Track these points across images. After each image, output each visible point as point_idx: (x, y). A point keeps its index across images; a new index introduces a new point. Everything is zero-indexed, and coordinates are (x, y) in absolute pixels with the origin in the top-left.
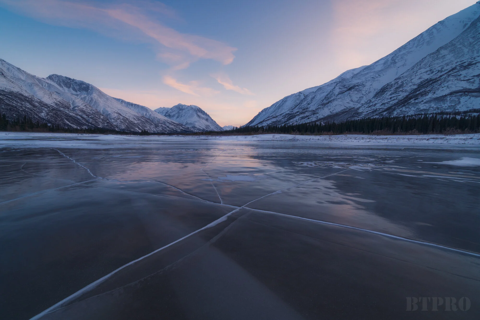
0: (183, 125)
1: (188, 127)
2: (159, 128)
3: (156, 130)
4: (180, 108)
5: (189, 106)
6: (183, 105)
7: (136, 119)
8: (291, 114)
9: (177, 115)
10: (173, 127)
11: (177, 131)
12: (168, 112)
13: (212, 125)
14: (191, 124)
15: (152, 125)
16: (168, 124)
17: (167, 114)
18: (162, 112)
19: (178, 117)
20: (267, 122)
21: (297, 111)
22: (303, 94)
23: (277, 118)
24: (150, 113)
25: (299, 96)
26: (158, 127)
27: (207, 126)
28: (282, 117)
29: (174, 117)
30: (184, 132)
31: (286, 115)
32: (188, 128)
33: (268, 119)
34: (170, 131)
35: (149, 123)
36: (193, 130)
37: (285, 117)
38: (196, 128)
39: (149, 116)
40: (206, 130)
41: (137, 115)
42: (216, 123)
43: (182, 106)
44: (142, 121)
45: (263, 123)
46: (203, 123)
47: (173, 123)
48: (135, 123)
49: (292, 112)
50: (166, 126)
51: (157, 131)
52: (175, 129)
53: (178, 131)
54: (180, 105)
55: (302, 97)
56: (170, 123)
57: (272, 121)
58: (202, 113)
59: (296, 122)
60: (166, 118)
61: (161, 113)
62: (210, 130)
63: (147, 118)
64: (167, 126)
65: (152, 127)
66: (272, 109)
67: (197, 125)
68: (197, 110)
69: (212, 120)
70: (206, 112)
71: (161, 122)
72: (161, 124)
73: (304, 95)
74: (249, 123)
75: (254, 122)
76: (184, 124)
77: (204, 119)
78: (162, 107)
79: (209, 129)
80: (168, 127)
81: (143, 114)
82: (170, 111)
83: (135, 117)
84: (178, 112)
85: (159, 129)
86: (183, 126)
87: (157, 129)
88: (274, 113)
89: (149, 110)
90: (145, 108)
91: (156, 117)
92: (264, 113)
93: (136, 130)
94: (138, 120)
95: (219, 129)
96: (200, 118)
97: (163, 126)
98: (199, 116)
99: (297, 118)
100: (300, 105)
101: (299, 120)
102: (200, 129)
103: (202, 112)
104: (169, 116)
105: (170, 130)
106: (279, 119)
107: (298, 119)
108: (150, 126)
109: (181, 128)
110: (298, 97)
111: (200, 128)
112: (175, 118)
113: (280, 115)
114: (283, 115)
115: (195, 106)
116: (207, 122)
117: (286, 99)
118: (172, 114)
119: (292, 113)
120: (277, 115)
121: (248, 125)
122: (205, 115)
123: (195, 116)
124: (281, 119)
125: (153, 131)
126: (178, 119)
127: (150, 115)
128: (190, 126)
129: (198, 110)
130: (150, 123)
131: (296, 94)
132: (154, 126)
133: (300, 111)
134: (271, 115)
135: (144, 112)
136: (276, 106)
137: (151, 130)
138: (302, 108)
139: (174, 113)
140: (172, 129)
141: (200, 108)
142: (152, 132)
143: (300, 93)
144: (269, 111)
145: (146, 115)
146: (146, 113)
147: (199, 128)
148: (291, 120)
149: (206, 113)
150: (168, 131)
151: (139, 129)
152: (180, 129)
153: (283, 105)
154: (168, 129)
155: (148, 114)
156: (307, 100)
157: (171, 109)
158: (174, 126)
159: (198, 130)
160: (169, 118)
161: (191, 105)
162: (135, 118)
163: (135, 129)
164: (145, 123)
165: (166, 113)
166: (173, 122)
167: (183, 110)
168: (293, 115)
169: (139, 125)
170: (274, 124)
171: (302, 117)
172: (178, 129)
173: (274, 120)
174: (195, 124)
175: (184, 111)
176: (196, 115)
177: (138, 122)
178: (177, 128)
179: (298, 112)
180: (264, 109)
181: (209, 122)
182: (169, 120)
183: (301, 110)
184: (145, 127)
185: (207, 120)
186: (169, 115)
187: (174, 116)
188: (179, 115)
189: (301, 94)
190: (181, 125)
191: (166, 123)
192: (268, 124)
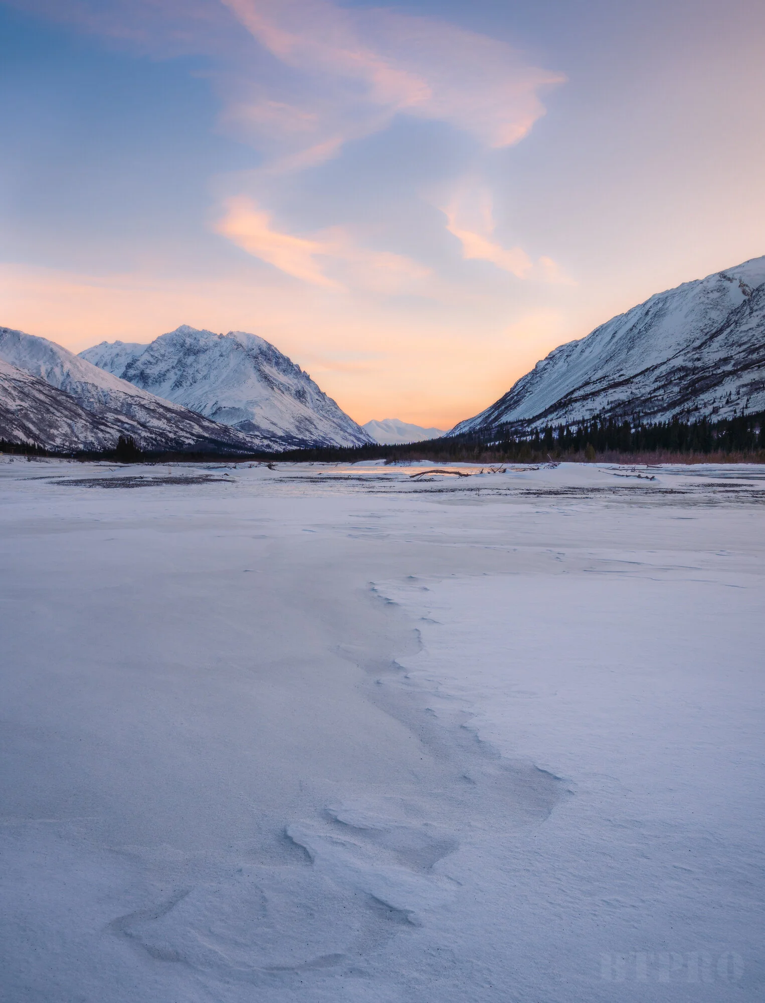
0: (203, 418)
1: (226, 427)
2: (108, 430)
3: (98, 439)
4: (187, 345)
5: (225, 334)
6: (198, 332)
7: (15, 393)
8: (694, 370)
9: (176, 374)
10: (162, 424)
11: (178, 443)
12: (135, 361)
13: (324, 416)
14: (233, 411)
15: (79, 416)
16: (141, 415)
17: (132, 372)
18: (112, 363)
19: (178, 384)
20: (590, 404)
21: (722, 354)
22: (736, 283)
23: (633, 386)
24: (67, 366)
25: (722, 290)
26: (102, 427)
27: (304, 422)
28: (656, 381)
29: (163, 384)
30: (212, 446)
31: (673, 372)
32: (226, 430)
33: (589, 389)
34: (153, 445)
35: (66, 408)
36: (248, 439)
37: (667, 381)
38: (257, 428)
39: (61, 378)
40: (300, 437)
41: (15, 376)
42: (337, 408)
43: (196, 335)
44: (35, 399)
45: (570, 407)
46: (283, 409)
47: (161, 410)
48: (8, 411)
49: (698, 359)
50: (135, 423)
51: (100, 443)
52: (171, 435)
53: (187, 441)
54: (186, 331)
55: (736, 297)
56: (152, 408)
57: (611, 399)
58: (277, 364)
59: (727, 402)
60: (133, 389)
61: (105, 365)
62: (314, 438)
63: (56, 389)
64: (139, 423)
65: (79, 425)
66: (597, 349)
67: (262, 417)
68: (258, 351)
69: (322, 395)
70: (294, 361)
71: (113, 405)
72: (116, 411)
73: (742, 285)
74: (496, 406)
75: (517, 403)
76: (206, 412)
77: (288, 389)
78: (111, 341)
79: (311, 433)
80: (143, 425)
81: (39, 372)
82: (146, 357)
83: (6, 385)
84: (179, 361)
85: (107, 436)
86: (206, 424)
87: (100, 435)
88: (612, 364)
89: (61, 353)
90: (46, 347)
91: (93, 385)
92: (561, 363)
93: (16, 437)
94: (22, 396)
95: (350, 434)
96: (273, 388)
97: (123, 423)
98: (266, 378)
99: (730, 386)
100: (729, 330)
101: (738, 393)
102: (274, 435)
103: (281, 360)
104: (143, 378)
105: (152, 438)
106: (644, 388)
107: (734, 391)
108: (69, 421)
109: (197, 429)
110: (716, 295)
111: (272, 428)
112: (167, 385)
113: (642, 373)
114: (657, 372)
115: (248, 336)
116: (299, 404)
117: (660, 305)
118: (153, 371)
119: (699, 364)
120: (629, 373)
121: (490, 416)
122: (291, 376)
123: (249, 378)
124: (650, 393)
125: (85, 443)
126: (180, 391)
127: (68, 375)
128: (231, 423)
129: (262, 353)
130: (70, 410)
131: (705, 284)
132: (87, 421)
133: (737, 357)
134: (600, 374)
135: (41, 363)
136: (613, 336)
137: (77, 437)
138: (740, 346)
139: (162, 367)
140: (161, 435)
141: (270, 346)
142: (81, 446)
143: (723, 276)
144: (583, 357)
145: (49, 373)
146: (52, 369)
147: (269, 431)
148: (702, 396)
149: (297, 366)
150: (145, 444)
151: (28, 437)
152: (192, 434)
153: (650, 332)
154: (144, 434)
155: (57, 370)
156: (760, 309)
157: (150, 348)
158: (169, 420)
159: (265, 438)
160: (141, 386)
161: (231, 333)
162: (10, 389)
163: (11, 434)
164: (51, 409)
165: (129, 366)
166: (162, 407)
167: (198, 351)
168: (707, 374)
169: (26, 416)
170: (625, 414)
171: (751, 384)
172: (184, 434)
173: (622, 395)
174: (253, 415)
175: (203, 358)
176: (254, 376)
177: (23, 404)
178: (182, 430)
179: (726, 360)
180: (561, 350)
181: (310, 404)
182: (148, 396)
183: (739, 355)
184: (51, 426)
185: (300, 395)
186: (142, 373)
187: (161, 378)
188: (181, 376)
189: (726, 284)
190: (198, 418)
191: (136, 409)
192: (597, 412)
